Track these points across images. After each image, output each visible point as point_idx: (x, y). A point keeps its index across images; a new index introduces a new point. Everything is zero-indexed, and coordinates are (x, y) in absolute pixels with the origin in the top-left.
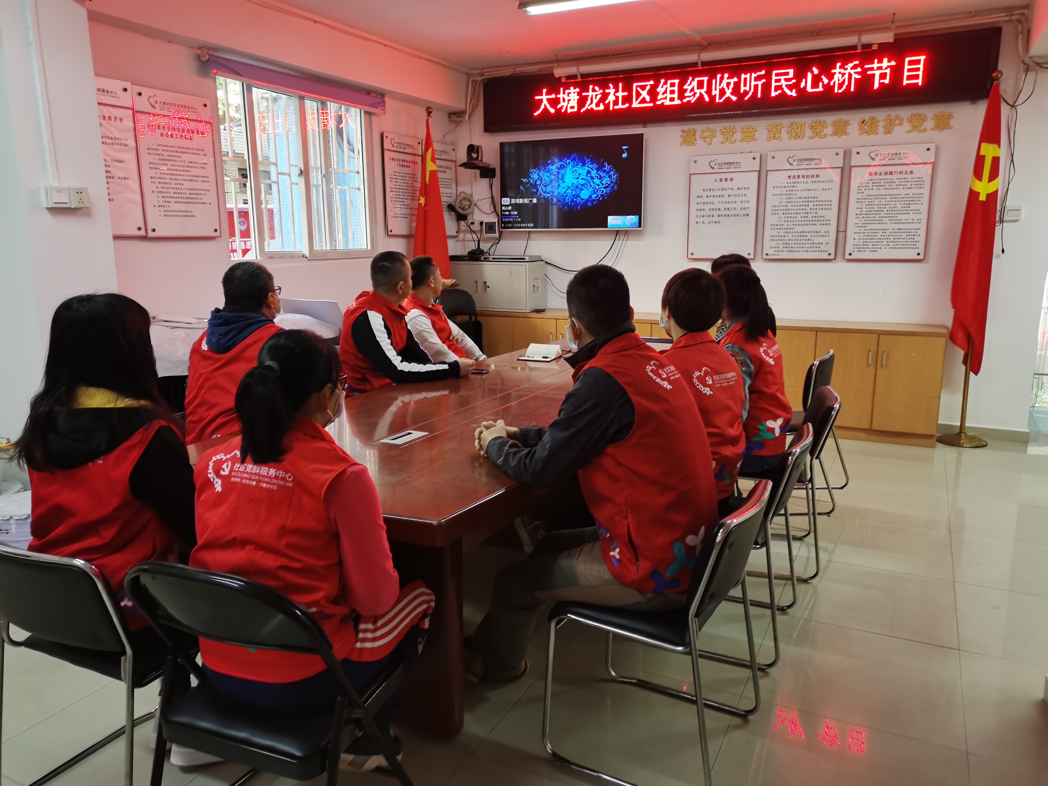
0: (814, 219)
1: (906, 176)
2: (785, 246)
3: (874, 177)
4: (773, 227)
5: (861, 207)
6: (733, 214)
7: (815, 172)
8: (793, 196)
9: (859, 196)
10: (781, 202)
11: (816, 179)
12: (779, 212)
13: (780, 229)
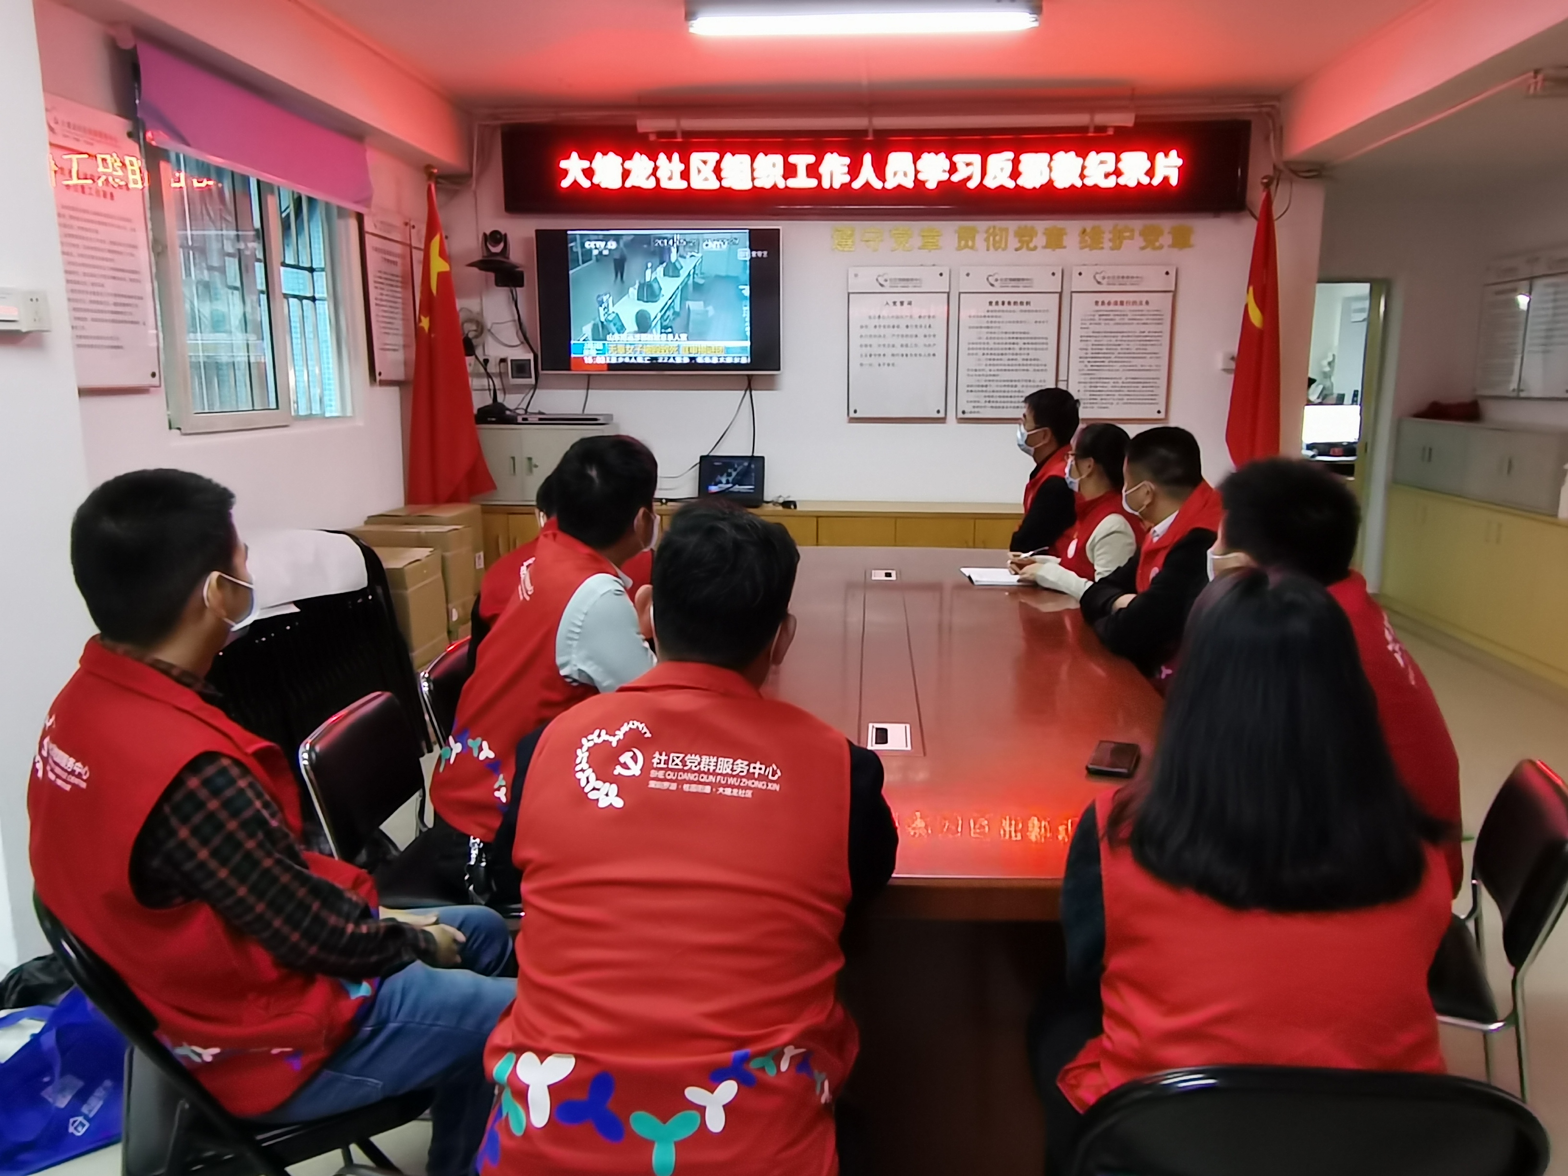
0: (1025, 362)
1: (1140, 308)
2: (988, 399)
3: (1100, 307)
4: (971, 373)
5: (1085, 347)
6: (913, 353)
7: (1024, 298)
8: (996, 330)
9: (1084, 333)
10: (980, 338)
11: (1024, 307)
12: (978, 351)
13: (979, 375)
